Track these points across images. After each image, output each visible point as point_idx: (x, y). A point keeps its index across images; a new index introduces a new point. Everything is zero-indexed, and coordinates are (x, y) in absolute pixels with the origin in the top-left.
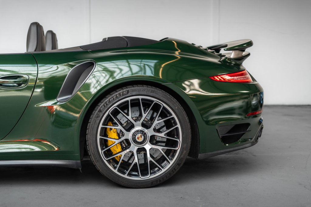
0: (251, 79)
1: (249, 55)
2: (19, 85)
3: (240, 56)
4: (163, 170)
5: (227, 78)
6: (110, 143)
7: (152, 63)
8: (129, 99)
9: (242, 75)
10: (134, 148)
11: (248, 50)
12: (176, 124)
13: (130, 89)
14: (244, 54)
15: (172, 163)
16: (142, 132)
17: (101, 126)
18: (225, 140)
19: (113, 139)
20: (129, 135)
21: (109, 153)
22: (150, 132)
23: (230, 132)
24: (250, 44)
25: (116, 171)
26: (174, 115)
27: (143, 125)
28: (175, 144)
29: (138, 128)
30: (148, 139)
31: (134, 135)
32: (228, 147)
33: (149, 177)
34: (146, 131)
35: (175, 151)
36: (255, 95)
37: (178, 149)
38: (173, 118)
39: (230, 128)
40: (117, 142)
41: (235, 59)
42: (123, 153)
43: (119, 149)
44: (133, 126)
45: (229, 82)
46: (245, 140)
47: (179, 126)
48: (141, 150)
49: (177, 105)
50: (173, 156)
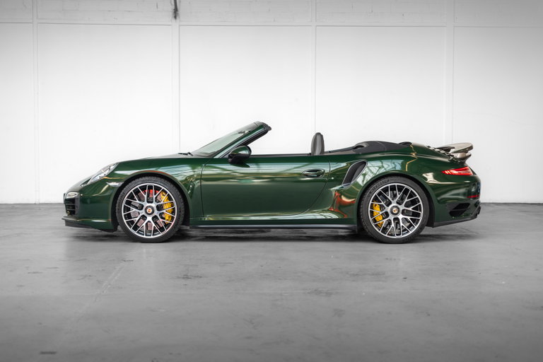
0: (472, 173)
1: (470, 155)
2: (318, 176)
3: (464, 156)
4: (411, 232)
5: (455, 172)
6: (375, 214)
7: (400, 161)
8: (389, 185)
9: (466, 170)
10: (391, 217)
11: (470, 152)
12: (419, 202)
13: (389, 178)
14: (467, 154)
15: (416, 227)
16: (396, 207)
17: (371, 202)
18: (452, 214)
19: (377, 210)
20: (388, 209)
21: (375, 221)
22: (402, 207)
23: (455, 208)
24: (471, 148)
25: (380, 232)
26: (418, 196)
27: (397, 203)
28: (418, 215)
29: (394, 204)
30: (401, 211)
31: (391, 209)
32: (453, 219)
33: (401, 236)
34: (399, 206)
35: (419, 220)
36: (474, 185)
37: (421, 218)
38: (417, 198)
39: (455, 206)
40: (381, 213)
41: (460, 159)
42: (385, 221)
43: (381, 218)
44: (390, 203)
45: (455, 175)
46: (467, 215)
47: (421, 203)
48: (396, 220)
49: (420, 190)
50: (417, 223)
